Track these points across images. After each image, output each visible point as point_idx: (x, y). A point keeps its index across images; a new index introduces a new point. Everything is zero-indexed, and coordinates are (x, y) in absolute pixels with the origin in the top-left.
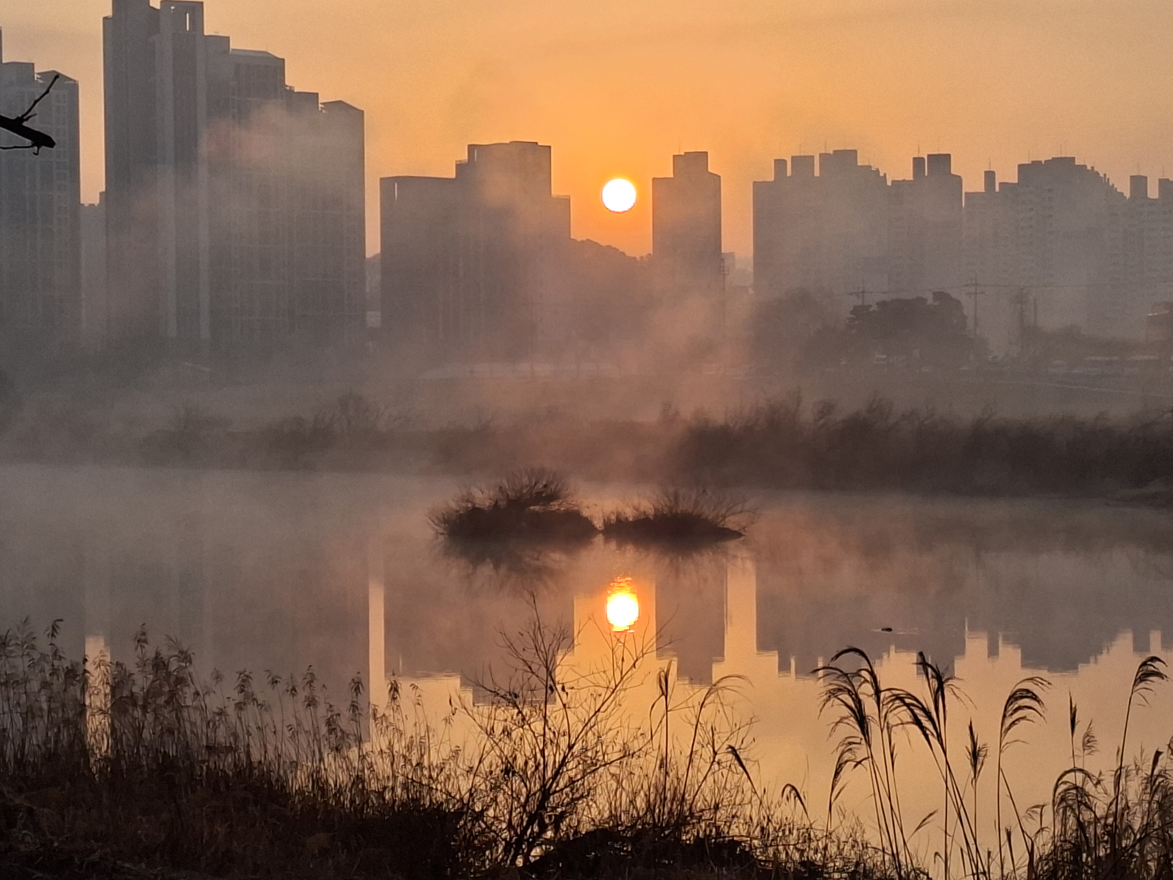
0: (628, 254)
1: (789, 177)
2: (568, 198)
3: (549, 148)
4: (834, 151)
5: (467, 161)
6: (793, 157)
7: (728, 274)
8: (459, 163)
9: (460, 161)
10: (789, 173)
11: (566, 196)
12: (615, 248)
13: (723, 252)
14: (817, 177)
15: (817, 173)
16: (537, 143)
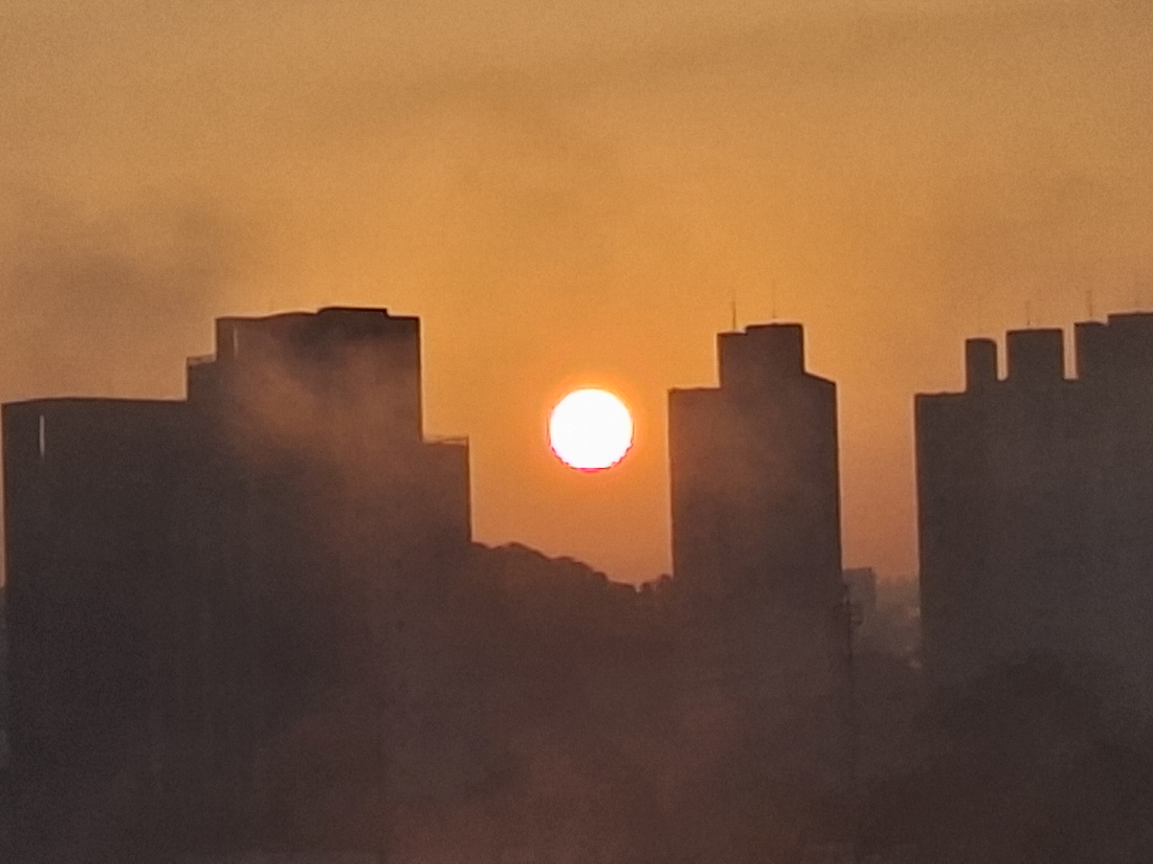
0: (612, 578)
1: (1005, 382)
2: (464, 443)
3: (414, 321)
4: (1111, 317)
5: (214, 359)
6: (1011, 334)
7: (860, 623)
8: (195, 363)
9: (198, 359)
10: (1002, 373)
11: (458, 439)
12: (580, 564)
13: (844, 567)
14: (1071, 382)
15: (1070, 371)
16: (384, 311)
